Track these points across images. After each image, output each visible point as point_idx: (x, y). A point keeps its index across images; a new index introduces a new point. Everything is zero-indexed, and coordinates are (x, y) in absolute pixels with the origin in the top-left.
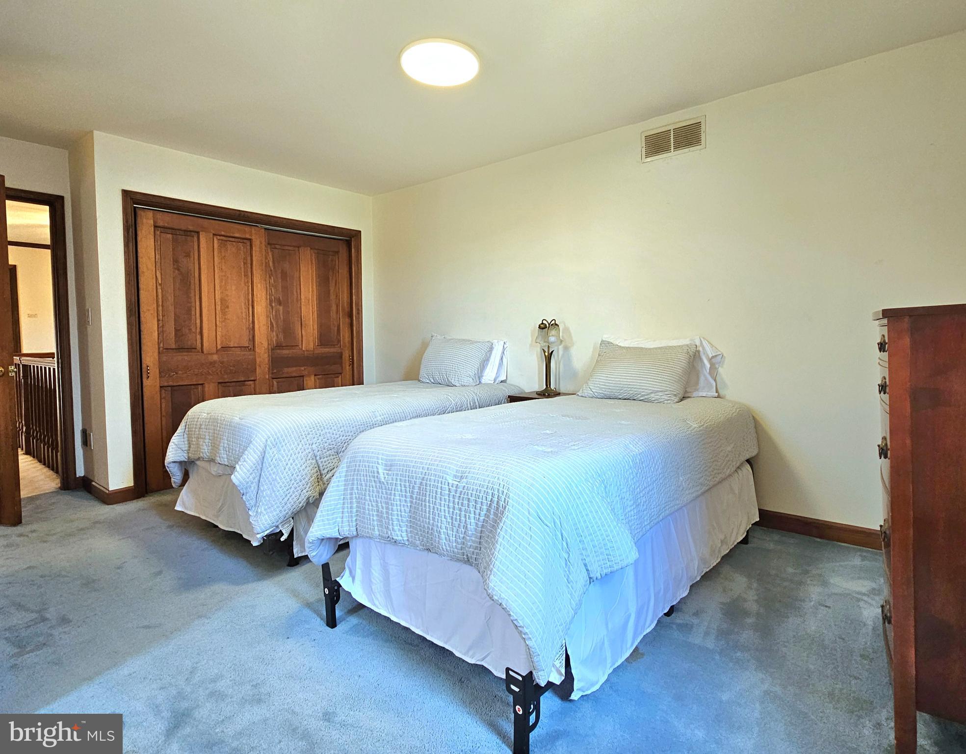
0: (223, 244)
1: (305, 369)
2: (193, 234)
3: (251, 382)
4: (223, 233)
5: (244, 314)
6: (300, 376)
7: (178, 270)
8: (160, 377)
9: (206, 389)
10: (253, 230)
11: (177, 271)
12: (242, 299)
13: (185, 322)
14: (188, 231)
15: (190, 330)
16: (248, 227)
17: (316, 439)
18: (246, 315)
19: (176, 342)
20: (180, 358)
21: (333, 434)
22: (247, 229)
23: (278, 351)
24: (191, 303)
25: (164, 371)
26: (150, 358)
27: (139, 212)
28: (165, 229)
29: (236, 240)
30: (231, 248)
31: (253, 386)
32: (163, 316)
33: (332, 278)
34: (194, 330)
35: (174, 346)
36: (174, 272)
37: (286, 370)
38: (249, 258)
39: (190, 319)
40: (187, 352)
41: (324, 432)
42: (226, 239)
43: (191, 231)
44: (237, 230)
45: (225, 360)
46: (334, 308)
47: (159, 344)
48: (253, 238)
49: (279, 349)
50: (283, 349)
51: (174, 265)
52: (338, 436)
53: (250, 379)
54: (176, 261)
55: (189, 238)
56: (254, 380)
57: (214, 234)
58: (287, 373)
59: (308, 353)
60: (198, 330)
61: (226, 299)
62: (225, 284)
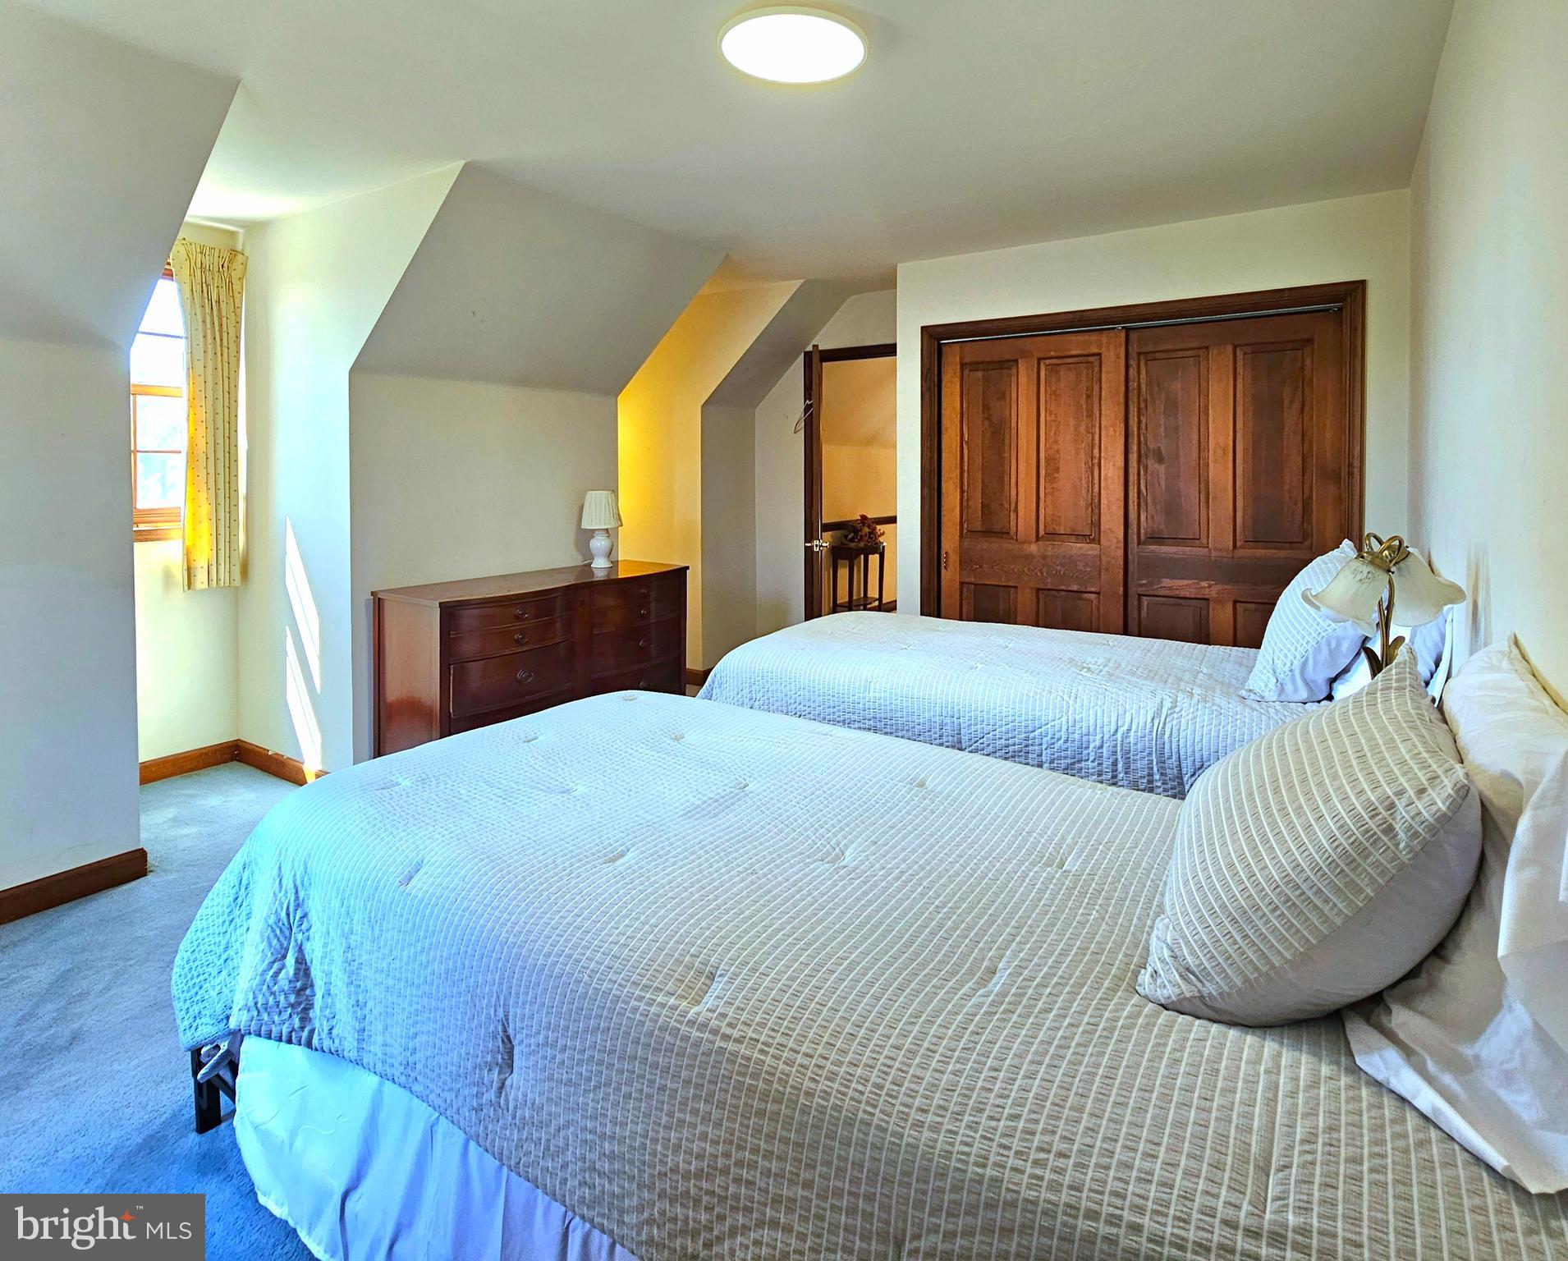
0: (1054, 370)
1: (1210, 586)
2: (1007, 365)
3: (1093, 596)
4: (1052, 354)
5: (1084, 482)
6: (1204, 599)
7: (989, 420)
8: (961, 569)
9: (1019, 595)
10: (1104, 338)
11: (987, 423)
12: (1083, 456)
13: (994, 493)
14: (1004, 361)
15: (1002, 505)
16: (1098, 333)
17: (761, 694)
18: (1087, 483)
19: (983, 522)
20: (985, 546)
21: (786, 695)
22: (1093, 337)
23: (1152, 547)
24: (1003, 466)
25: (965, 562)
26: (950, 542)
27: (944, 349)
28: (974, 366)
29: (1076, 360)
30: (1066, 377)
31: (1095, 602)
32: (969, 486)
33: (1291, 402)
34: (1007, 506)
35: (979, 529)
36: (983, 424)
37: (1167, 582)
38: (1096, 387)
39: (1003, 491)
40: (998, 537)
41: (774, 687)
42: (1058, 363)
43: (1009, 361)
44: (1075, 344)
45: (1050, 554)
46: (1295, 461)
47: (961, 524)
48: (1103, 350)
49: (1156, 544)
50: (1163, 544)
51: (983, 413)
52: (793, 701)
53: (1088, 590)
54: (986, 407)
55: (1005, 372)
56: (1098, 593)
57: (1039, 360)
58: (1170, 588)
59: (1219, 554)
60: (1013, 506)
61: (1057, 456)
62: (1055, 433)
